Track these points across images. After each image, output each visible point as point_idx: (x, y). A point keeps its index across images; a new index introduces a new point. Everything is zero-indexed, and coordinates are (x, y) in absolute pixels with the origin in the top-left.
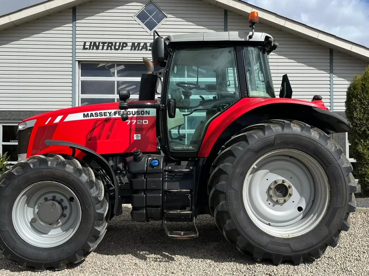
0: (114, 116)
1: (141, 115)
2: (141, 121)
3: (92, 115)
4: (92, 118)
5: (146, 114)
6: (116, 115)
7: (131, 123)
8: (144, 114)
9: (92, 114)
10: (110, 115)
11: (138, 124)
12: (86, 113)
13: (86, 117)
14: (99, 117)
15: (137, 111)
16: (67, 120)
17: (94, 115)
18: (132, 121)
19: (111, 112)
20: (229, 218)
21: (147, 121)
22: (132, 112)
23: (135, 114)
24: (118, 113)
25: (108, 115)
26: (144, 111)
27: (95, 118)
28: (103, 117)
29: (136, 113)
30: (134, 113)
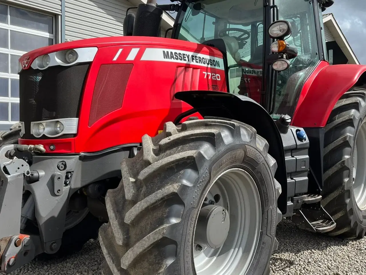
0: (192, 63)
1: (213, 67)
2: (215, 74)
3: (172, 56)
4: (172, 60)
5: (217, 66)
6: (194, 60)
7: (208, 76)
8: (215, 65)
9: (171, 53)
10: (189, 61)
11: (213, 79)
12: (166, 50)
13: (167, 58)
14: (179, 61)
15: (210, 60)
16: (144, 58)
17: (174, 57)
18: (208, 73)
19: (189, 55)
20: (349, 197)
21: (219, 75)
22: (206, 59)
23: (208, 64)
24: (195, 58)
25: (187, 59)
26: (214, 61)
27: (175, 61)
28: (183, 62)
29: (210, 63)
30: (208, 62)
